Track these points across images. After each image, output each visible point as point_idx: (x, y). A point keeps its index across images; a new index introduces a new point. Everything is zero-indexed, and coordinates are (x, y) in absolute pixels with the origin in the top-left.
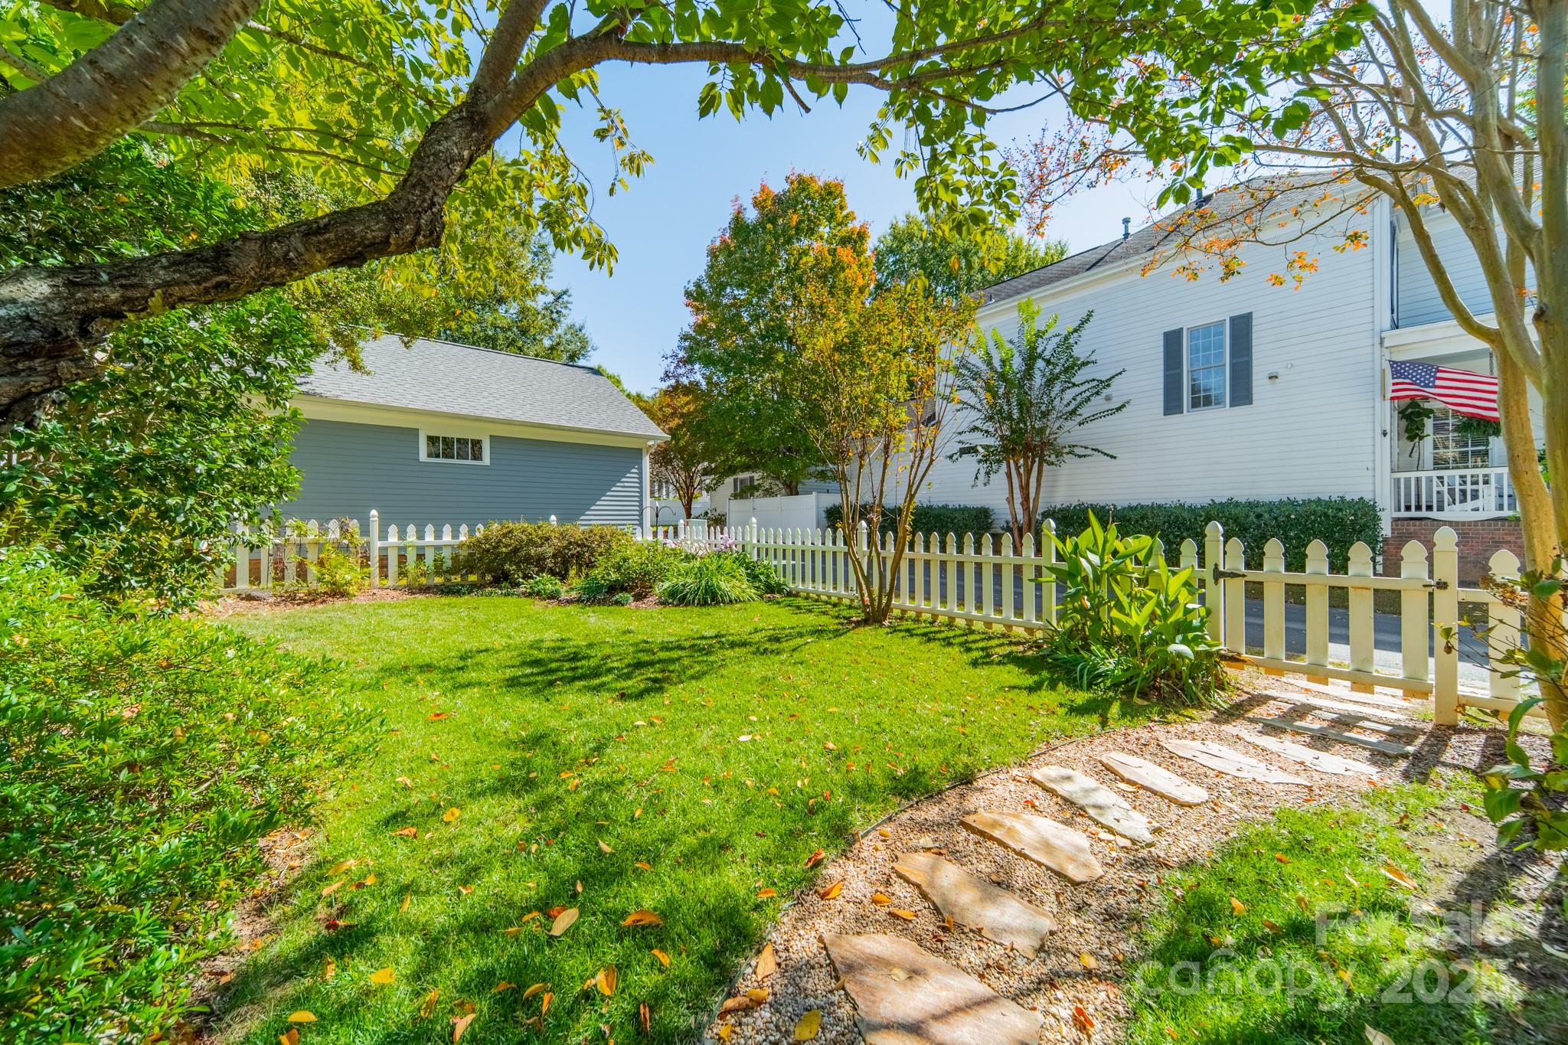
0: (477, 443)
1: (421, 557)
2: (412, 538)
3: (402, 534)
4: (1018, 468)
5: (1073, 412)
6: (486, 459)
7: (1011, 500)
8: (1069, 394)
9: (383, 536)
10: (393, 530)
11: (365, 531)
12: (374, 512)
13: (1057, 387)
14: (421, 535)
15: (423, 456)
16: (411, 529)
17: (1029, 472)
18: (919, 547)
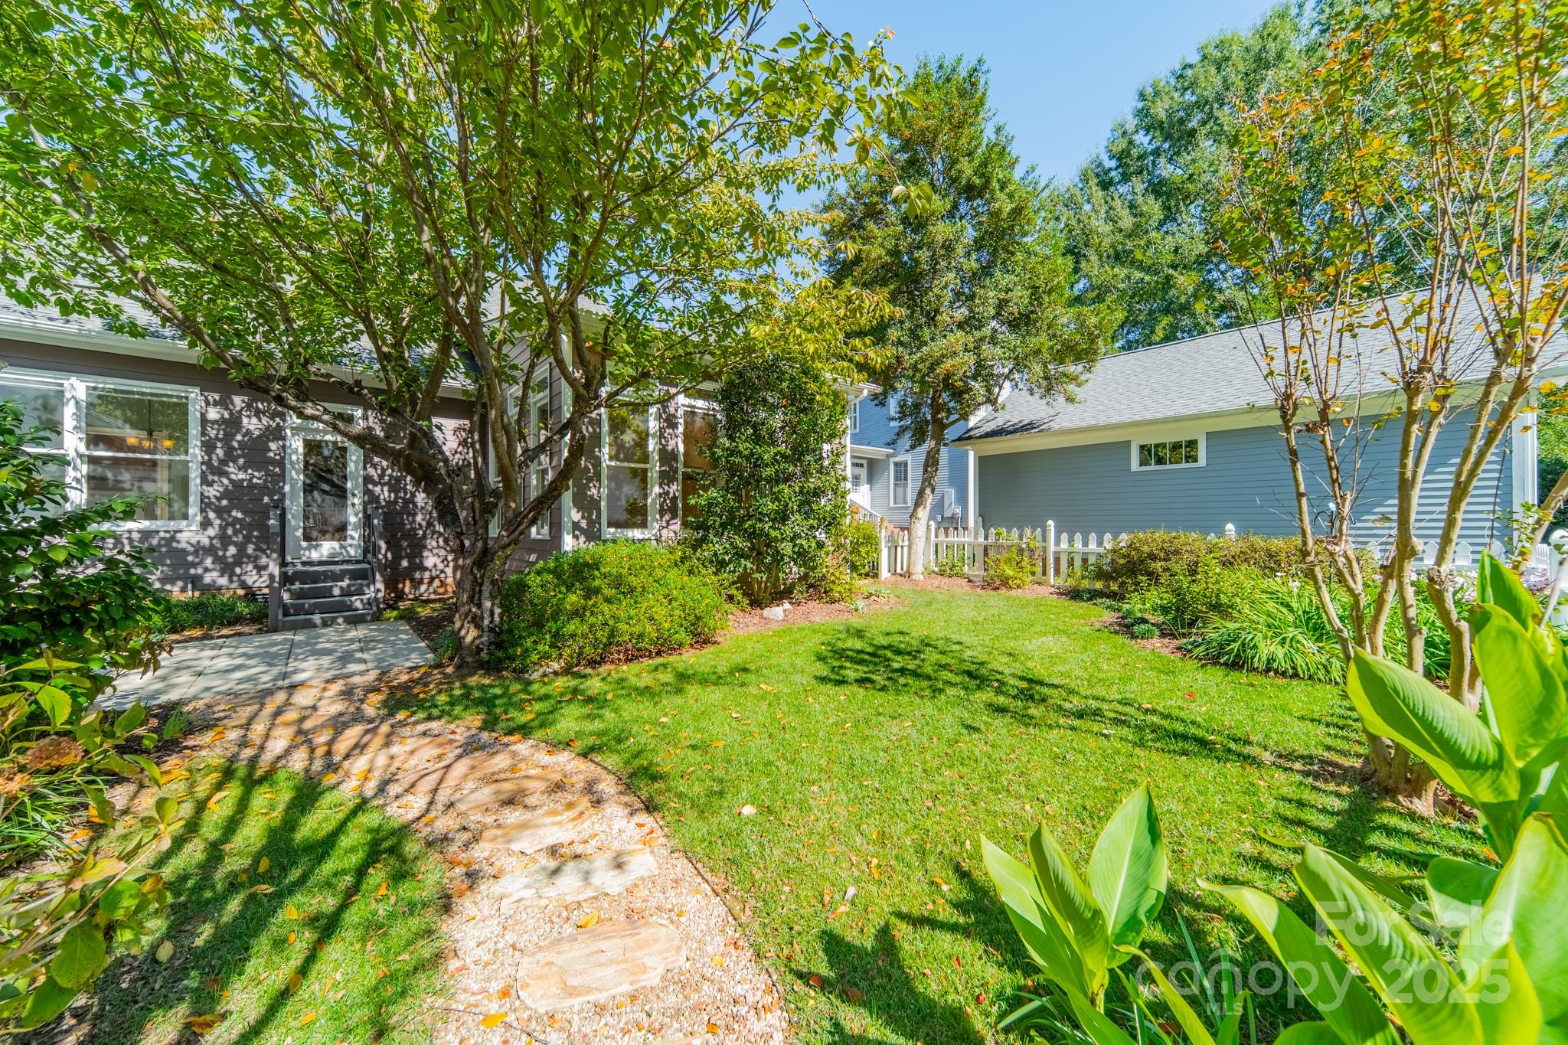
0: (1192, 444)
1: (1085, 561)
2: (1078, 545)
3: (1071, 540)
6: (1202, 461)
9: (1058, 543)
10: (1065, 536)
11: (1044, 539)
12: (1051, 523)
14: (1085, 544)
15: (1135, 465)
16: (1078, 536)
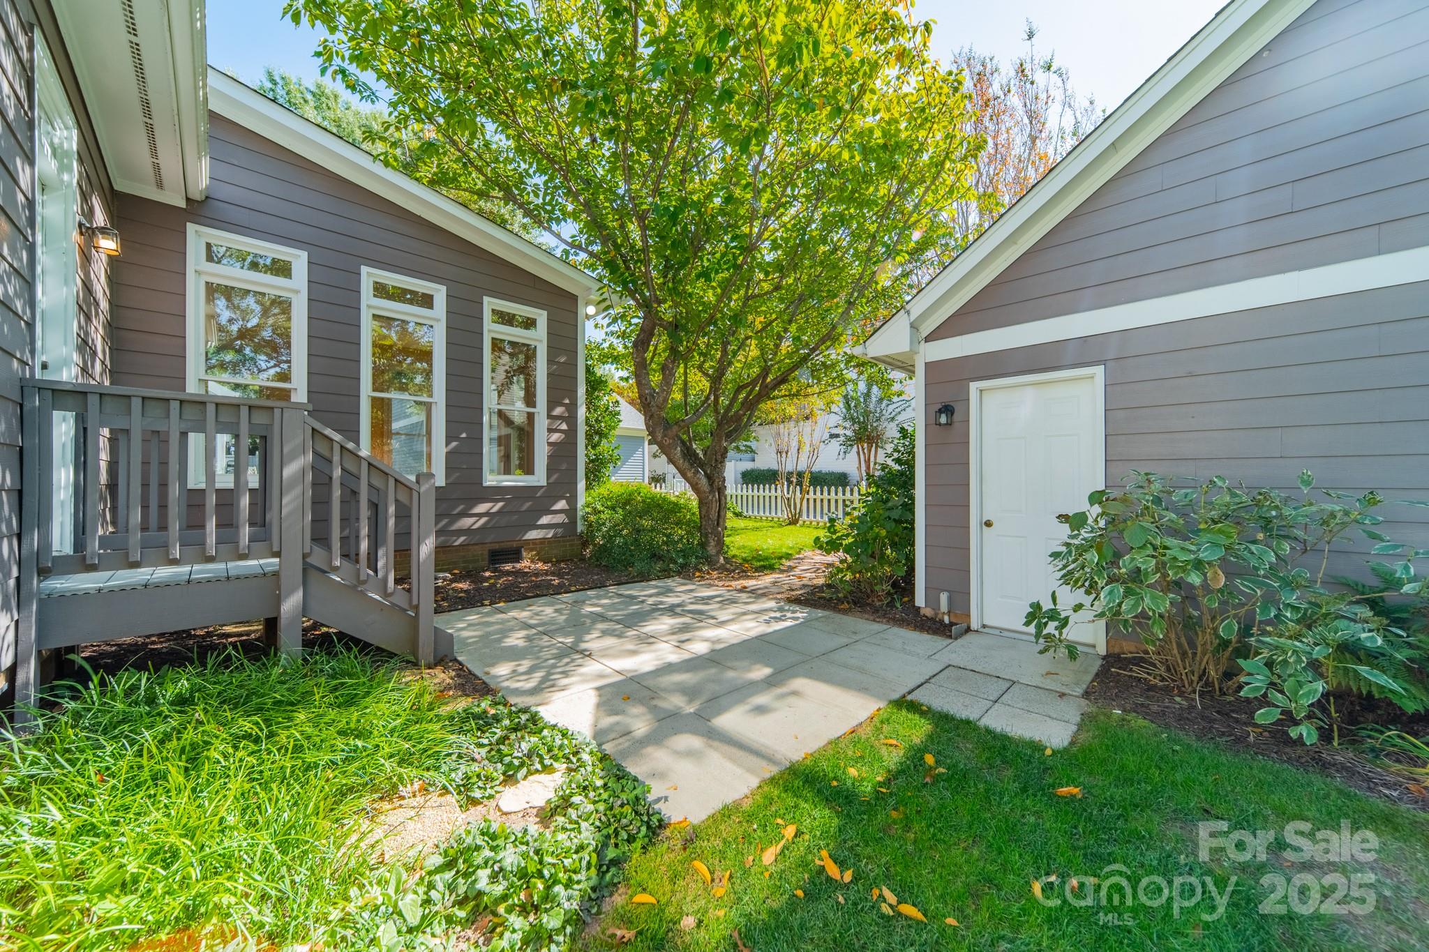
4: (863, 449)
5: (893, 419)
7: (859, 468)
8: (891, 408)
13: (885, 402)
17: (870, 451)
18: (811, 493)
